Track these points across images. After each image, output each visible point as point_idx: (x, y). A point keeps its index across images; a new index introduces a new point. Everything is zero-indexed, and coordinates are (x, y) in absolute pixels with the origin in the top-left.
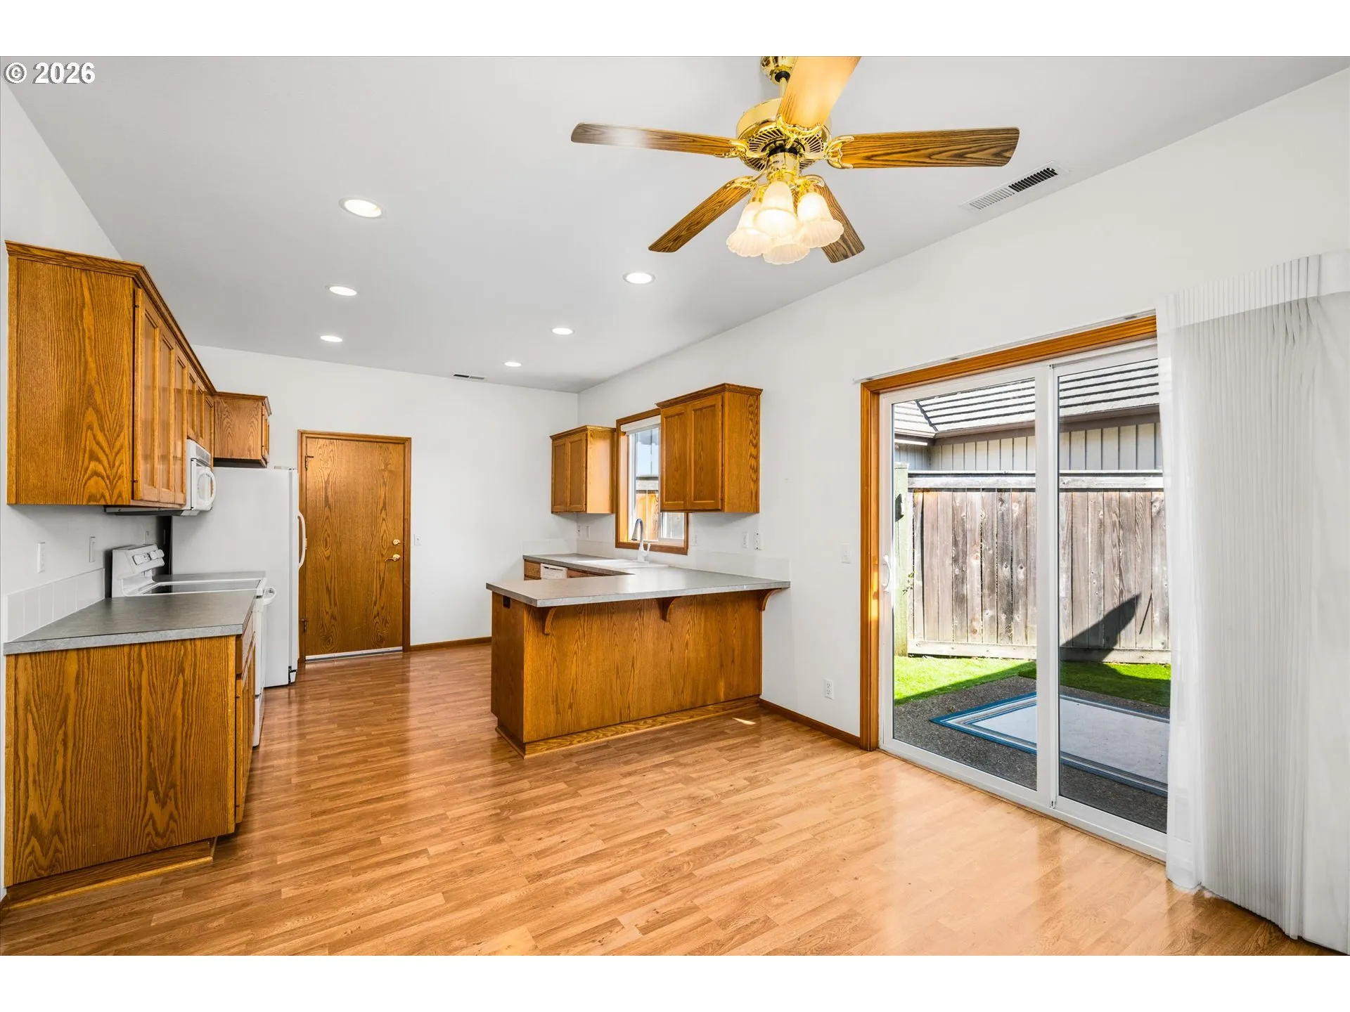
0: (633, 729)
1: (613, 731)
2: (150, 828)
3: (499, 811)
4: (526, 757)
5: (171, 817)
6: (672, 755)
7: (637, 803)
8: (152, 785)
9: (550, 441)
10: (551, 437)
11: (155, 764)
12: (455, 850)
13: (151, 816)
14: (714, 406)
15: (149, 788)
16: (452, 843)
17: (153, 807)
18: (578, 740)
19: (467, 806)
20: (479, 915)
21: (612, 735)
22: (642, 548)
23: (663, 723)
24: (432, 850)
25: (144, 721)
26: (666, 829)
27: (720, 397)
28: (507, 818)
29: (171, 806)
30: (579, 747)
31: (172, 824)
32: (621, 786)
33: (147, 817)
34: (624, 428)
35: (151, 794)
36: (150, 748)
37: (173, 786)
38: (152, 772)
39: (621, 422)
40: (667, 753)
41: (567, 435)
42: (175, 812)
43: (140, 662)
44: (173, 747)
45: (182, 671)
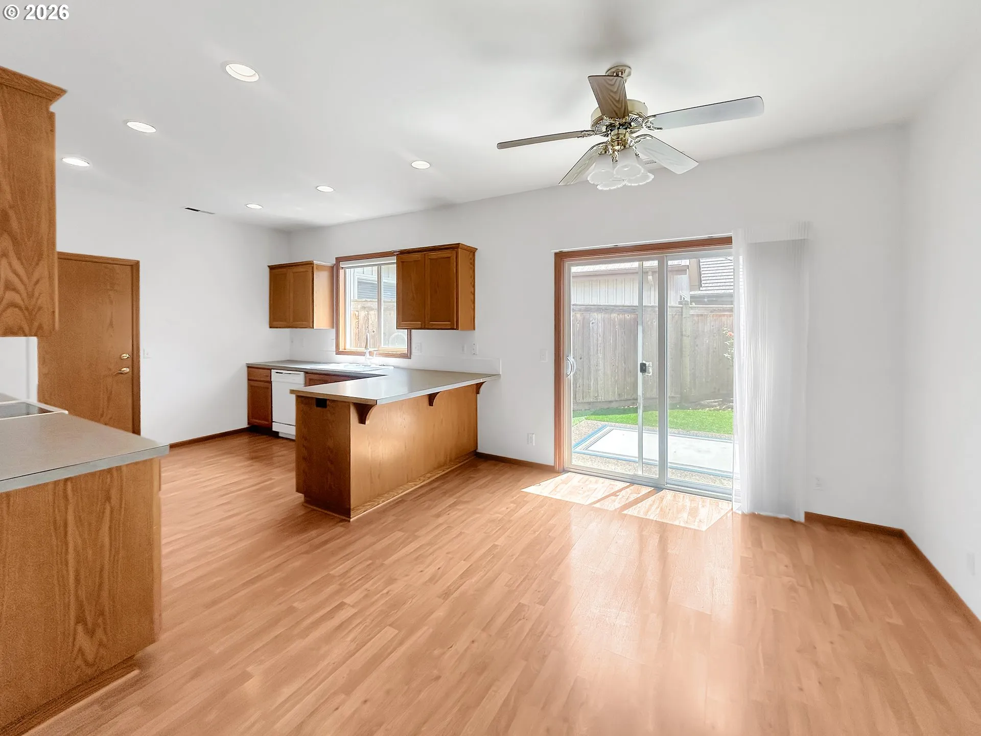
0: (413, 486)
1: (402, 489)
2: (79, 662)
3: (370, 562)
4: (351, 520)
5: (101, 644)
6: (455, 496)
7: (461, 533)
8: (81, 619)
9: (268, 270)
10: (269, 266)
11: (83, 594)
12: (366, 596)
13: (80, 650)
14: (449, 258)
15: (77, 622)
16: (358, 592)
17: (83, 640)
18: (382, 500)
19: (341, 564)
20: (431, 630)
21: (402, 492)
22: (368, 354)
23: (429, 478)
24: (348, 600)
25: (71, 557)
26: (496, 543)
27: (455, 252)
28: (382, 564)
29: (100, 633)
30: (384, 505)
31: (102, 651)
32: (441, 524)
33: (76, 649)
34: (342, 265)
35: (80, 628)
36: (77, 580)
37: (102, 613)
38: (80, 607)
39: (339, 260)
40: (450, 496)
41: (289, 266)
42: (105, 640)
43: (66, 497)
44: (101, 576)
45: (108, 499)
